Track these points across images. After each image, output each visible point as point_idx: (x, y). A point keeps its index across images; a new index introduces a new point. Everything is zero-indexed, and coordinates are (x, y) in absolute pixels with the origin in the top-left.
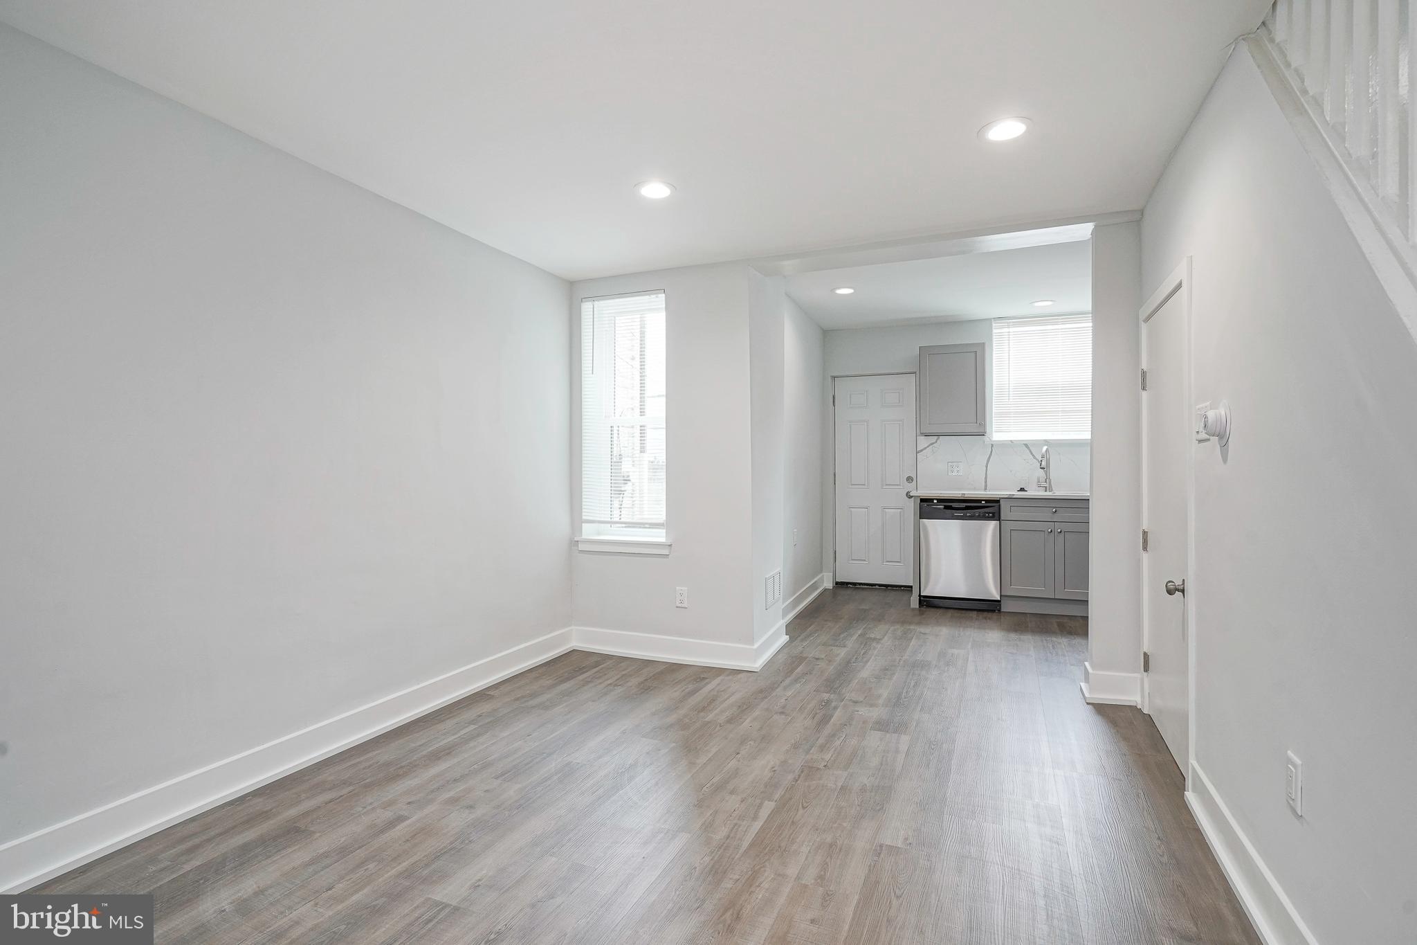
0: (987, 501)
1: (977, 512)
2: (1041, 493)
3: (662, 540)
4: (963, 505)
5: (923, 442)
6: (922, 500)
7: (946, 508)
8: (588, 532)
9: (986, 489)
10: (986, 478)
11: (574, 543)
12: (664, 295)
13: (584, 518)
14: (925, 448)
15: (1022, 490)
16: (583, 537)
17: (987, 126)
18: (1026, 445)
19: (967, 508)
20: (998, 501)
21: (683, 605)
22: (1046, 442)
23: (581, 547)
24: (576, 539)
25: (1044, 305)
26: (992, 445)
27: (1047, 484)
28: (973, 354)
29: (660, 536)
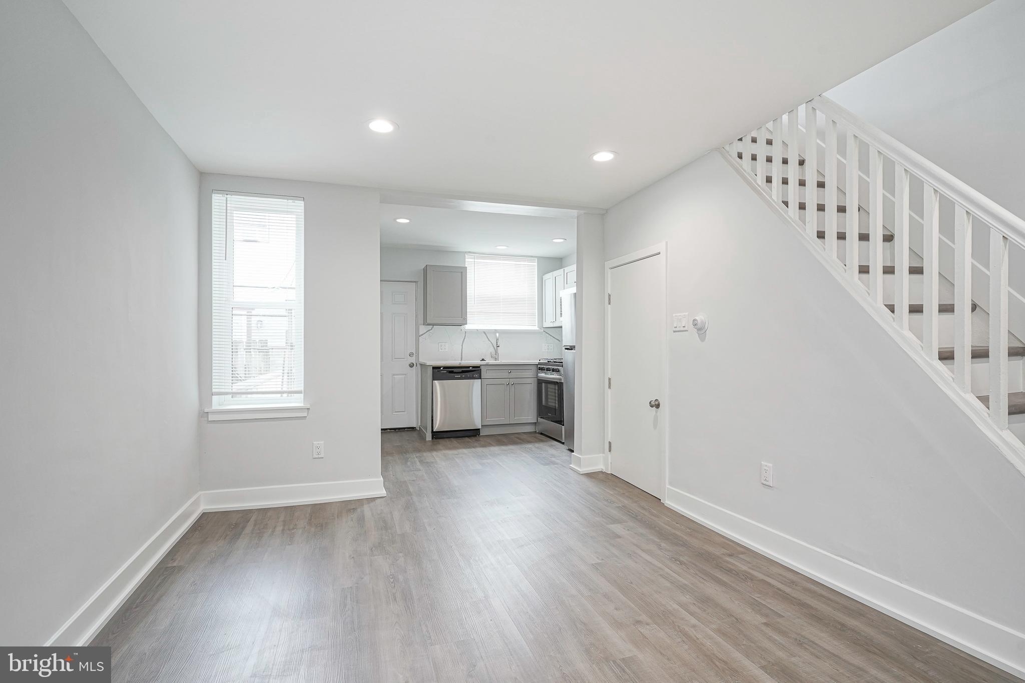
0: (473, 367)
1: (468, 374)
2: (492, 362)
3: (300, 404)
4: (460, 370)
5: (423, 329)
6: (434, 368)
7: (451, 372)
8: (217, 403)
9: (462, 360)
10: (462, 353)
11: (203, 415)
12: (303, 202)
13: (214, 390)
14: (425, 333)
15: (483, 360)
16: (213, 408)
17: (594, 154)
18: (484, 332)
19: (463, 372)
20: (479, 367)
21: (320, 456)
22: (496, 331)
23: (211, 417)
24: (206, 410)
25: (501, 249)
26: (466, 332)
27: (495, 356)
28: (460, 274)
29: (297, 401)
